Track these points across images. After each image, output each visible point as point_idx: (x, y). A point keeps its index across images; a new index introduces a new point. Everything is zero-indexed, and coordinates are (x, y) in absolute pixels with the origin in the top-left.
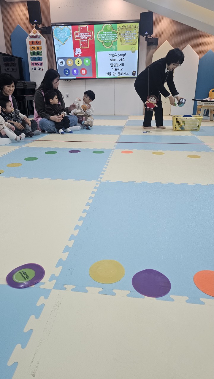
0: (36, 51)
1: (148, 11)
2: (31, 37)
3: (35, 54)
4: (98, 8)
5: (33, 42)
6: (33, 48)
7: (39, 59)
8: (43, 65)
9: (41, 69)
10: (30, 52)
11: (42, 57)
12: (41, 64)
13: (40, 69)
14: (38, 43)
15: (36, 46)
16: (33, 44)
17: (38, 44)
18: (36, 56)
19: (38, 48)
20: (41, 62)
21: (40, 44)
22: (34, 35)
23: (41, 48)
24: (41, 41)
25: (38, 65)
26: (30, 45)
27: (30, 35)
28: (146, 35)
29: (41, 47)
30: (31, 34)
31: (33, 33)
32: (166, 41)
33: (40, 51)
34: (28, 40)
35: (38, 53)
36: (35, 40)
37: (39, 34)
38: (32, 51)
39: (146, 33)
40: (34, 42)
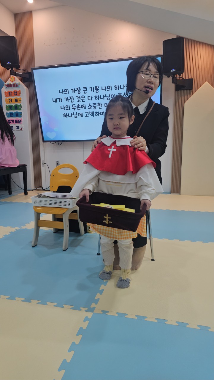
0: (13, 105)
1: (175, 37)
2: (8, 86)
3: (13, 108)
4: (100, 42)
5: (9, 93)
6: (10, 100)
7: (18, 115)
8: (22, 122)
9: (20, 128)
10: (6, 106)
11: (21, 113)
12: (20, 122)
13: (18, 128)
14: (16, 93)
15: (13, 98)
16: (10, 95)
17: (16, 95)
18: (14, 111)
19: (16, 100)
20: (19, 118)
21: (19, 95)
22: (12, 83)
23: (20, 101)
24: (20, 91)
25: (16, 122)
26: (6, 96)
27: (6, 84)
28: (174, 74)
29: (20, 98)
30: (9, 82)
31: (10, 80)
32: (207, 82)
33: (19, 104)
34: (4, 90)
35: (16, 107)
36: (12, 90)
37: (18, 81)
38: (8, 105)
39: (174, 70)
40: (11, 93)
